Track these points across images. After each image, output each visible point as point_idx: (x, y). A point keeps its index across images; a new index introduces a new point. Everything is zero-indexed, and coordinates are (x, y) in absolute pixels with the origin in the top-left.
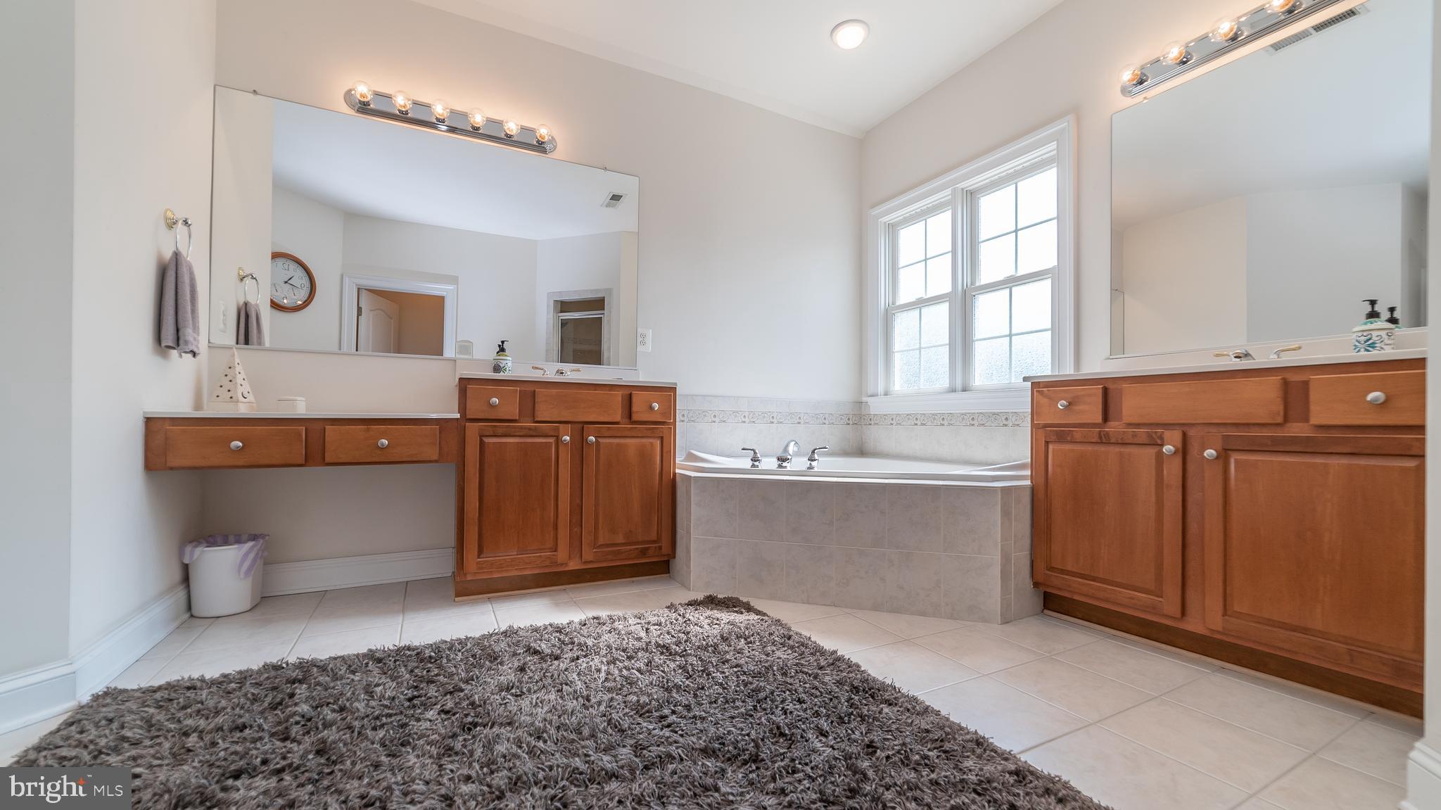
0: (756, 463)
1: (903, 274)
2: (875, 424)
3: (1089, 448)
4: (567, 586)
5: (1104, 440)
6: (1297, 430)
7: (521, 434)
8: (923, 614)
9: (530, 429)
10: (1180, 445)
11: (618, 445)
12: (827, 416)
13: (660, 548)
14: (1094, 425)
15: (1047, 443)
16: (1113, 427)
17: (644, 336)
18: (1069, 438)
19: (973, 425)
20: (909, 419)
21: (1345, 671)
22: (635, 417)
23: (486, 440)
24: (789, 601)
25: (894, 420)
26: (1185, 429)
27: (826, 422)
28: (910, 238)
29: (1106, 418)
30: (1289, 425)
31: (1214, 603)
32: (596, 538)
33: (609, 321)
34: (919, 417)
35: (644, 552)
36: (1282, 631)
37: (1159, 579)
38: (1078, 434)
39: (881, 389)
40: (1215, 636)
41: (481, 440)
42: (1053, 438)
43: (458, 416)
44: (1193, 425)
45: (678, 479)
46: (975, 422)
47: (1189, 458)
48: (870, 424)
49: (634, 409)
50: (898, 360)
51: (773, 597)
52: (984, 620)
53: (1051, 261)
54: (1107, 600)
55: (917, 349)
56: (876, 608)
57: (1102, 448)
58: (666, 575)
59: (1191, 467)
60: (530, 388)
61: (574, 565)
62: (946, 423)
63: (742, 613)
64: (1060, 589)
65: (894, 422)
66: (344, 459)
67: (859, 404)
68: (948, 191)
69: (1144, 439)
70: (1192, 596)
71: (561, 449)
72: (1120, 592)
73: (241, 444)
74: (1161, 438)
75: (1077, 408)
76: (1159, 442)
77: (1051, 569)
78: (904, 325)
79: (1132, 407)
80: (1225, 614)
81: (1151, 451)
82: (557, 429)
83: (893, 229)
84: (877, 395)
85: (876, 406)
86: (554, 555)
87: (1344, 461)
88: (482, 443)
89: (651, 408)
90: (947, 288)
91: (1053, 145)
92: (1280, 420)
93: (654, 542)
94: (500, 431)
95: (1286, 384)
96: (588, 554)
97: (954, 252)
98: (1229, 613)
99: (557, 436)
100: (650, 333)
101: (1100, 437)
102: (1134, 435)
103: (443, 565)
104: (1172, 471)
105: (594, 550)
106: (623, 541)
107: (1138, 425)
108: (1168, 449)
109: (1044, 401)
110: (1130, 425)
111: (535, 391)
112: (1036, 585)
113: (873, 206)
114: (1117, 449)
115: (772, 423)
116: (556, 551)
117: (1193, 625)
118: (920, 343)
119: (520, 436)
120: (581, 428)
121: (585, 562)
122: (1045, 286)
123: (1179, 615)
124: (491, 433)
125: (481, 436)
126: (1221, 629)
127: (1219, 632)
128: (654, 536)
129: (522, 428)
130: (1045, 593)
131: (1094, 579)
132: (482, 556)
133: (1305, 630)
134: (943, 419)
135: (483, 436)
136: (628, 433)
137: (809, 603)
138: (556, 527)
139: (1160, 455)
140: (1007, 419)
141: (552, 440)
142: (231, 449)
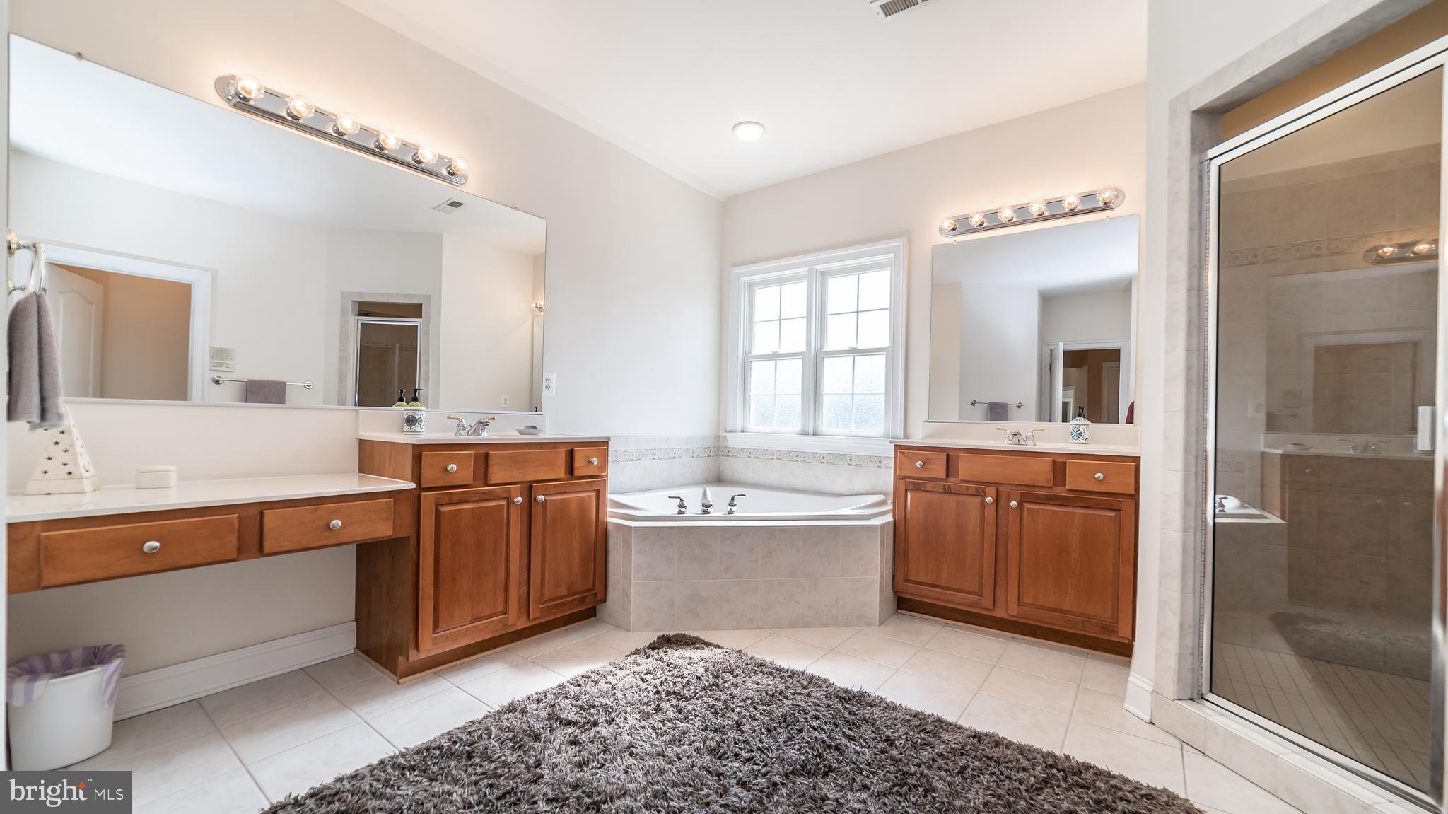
0: (683, 510)
1: (758, 328)
2: (733, 456)
3: (936, 496)
4: (510, 645)
5: (947, 491)
6: (1058, 491)
7: (474, 499)
8: (826, 626)
9: (484, 493)
10: (995, 498)
11: (563, 500)
12: (695, 450)
13: (596, 594)
14: (940, 480)
15: (906, 490)
16: (952, 482)
17: (548, 380)
18: (923, 488)
19: (823, 463)
20: (765, 454)
21: (1079, 632)
22: (577, 473)
23: (443, 509)
24: (722, 629)
25: (751, 454)
26: (998, 486)
27: (694, 455)
28: (765, 299)
29: (948, 476)
30: (1055, 487)
31: (1013, 598)
32: (542, 594)
33: (427, 332)
34: (775, 453)
35: (582, 600)
36: (1049, 612)
37: (981, 585)
38: (930, 485)
39: (739, 427)
40: (1012, 619)
41: (437, 509)
42: (911, 487)
43: (413, 486)
44: (1002, 484)
45: (610, 528)
46: (825, 460)
47: (999, 505)
48: (728, 456)
49: (576, 464)
50: (753, 401)
51: (707, 628)
52: (868, 624)
53: (885, 342)
54: (947, 601)
55: (772, 395)
56: (791, 625)
57: (945, 497)
58: (593, 619)
59: (1000, 512)
60: (483, 451)
61: (522, 624)
62: (799, 459)
63: (703, 649)
64: (913, 595)
65: (752, 455)
66: (288, 546)
67: (718, 437)
68: (806, 269)
69: (973, 492)
70: (1000, 593)
71: (513, 509)
72: (955, 595)
73: (157, 544)
74: (984, 492)
75: (927, 466)
76: (983, 494)
77: (908, 581)
78: (759, 371)
79: (965, 469)
80: (1018, 605)
81: (978, 499)
82: (509, 491)
83: (750, 287)
84: (736, 432)
85: (734, 441)
86: (506, 618)
87: (1082, 511)
88: (438, 513)
89: (590, 462)
90: (802, 348)
91: (892, 256)
92: (1051, 485)
93: (590, 590)
94: (455, 498)
95: (1054, 463)
96: (534, 612)
97: (809, 317)
98: (1021, 603)
99: (508, 498)
100: (554, 378)
101: (944, 488)
102: (967, 488)
103: (344, 641)
104: (990, 514)
105: (541, 607)
106: (565, 594)
107: (968, 482)
108: (989, 499)
109: (905, 460)
110: (962, 481)
111: (488, 453)
112: (895, 592)
113: (734, 266)
114: (956, 497)
115: (654, 459)
116: (506, 613)
117: (1000, 613)
118: (775, 390)
119: (474, 501)
120: (530, 490)
121: (534, 619)
122: (881, 360)
123: (992, 608)
124: (447, 501)
125: (437, 506)
126: (1016, 614)
127: (1015, 616)
128: (590, 585)
129: (476, 492)
130: (898, 597)
131: (937, 586)
132: (436, 631)
133: (1061, 611)
134: (797, 456)
135: (439, 505)
136: (572, 489)
137: (738, 629)
138: (506, 590)
139: (983, 504)
140: (851, 460)
141: (504, 502)
142: (143, 552)
